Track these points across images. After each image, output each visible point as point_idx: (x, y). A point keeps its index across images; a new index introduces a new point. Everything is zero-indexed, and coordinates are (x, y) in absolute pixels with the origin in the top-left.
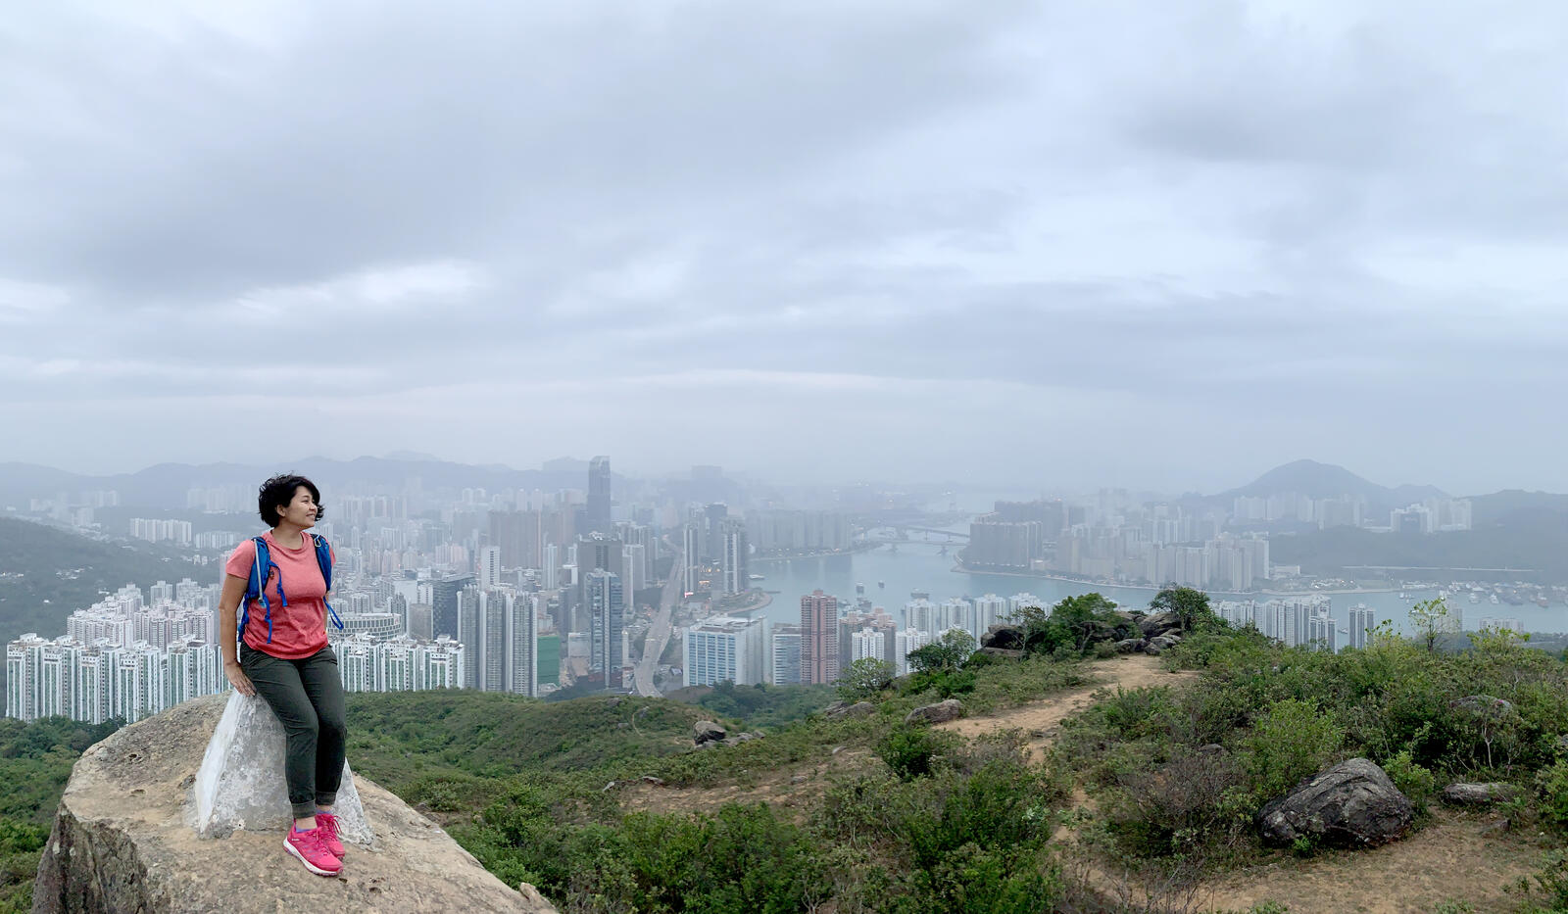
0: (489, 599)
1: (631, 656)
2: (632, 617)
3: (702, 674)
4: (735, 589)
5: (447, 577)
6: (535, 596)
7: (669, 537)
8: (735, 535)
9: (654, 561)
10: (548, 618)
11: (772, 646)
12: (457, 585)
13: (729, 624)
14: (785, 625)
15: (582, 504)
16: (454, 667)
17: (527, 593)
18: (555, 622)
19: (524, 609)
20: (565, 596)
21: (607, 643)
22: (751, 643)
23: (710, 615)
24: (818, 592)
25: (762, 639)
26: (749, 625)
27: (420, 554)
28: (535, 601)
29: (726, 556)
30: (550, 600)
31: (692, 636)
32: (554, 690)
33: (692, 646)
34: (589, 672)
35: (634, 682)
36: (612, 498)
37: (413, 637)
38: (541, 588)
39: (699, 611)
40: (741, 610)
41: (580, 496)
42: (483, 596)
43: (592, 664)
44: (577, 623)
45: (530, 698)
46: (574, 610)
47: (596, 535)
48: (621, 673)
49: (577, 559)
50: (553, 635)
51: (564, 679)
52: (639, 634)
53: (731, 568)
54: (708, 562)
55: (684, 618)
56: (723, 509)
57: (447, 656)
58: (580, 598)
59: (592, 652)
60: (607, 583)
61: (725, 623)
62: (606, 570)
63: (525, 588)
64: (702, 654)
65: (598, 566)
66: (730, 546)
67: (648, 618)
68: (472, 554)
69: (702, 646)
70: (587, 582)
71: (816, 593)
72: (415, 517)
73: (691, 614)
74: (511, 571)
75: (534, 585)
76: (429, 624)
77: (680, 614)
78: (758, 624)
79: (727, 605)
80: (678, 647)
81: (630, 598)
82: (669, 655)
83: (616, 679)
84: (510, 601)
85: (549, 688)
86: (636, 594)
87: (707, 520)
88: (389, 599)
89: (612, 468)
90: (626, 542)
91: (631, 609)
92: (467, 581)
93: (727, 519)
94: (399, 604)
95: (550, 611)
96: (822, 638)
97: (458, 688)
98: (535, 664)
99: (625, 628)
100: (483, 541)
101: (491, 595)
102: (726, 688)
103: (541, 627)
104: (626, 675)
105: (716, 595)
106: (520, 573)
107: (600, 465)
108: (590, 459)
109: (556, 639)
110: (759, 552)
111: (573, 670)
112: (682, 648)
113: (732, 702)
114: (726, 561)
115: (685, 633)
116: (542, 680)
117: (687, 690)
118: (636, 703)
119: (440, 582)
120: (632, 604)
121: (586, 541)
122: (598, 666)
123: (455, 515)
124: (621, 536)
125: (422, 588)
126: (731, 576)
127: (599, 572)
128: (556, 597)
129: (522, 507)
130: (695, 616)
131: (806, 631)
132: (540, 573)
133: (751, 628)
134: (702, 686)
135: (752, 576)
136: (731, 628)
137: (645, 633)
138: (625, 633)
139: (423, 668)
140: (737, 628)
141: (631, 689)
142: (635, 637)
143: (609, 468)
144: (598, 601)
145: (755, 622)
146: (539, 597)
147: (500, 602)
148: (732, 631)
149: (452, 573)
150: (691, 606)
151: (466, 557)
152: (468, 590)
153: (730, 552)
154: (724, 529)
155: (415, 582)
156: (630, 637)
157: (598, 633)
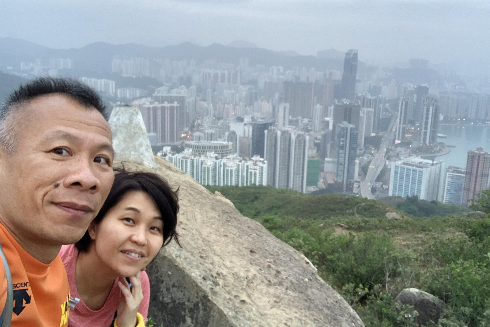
0: (282, 135)
1: (359, 175)
2: (362, 152)
3: (400, 190)
4: (427, 142)
5: (260, 121)
6: (308, 135)
7: (389, 105)
8: (431, 108)
9: (379, 119)
10: (314, 149)
11: (446, 180)
12: (265, 126)
13: (421, 163)
14: (455, 167)
15: (338, 81)
16: (261, 173)
17: (303, 133)
18: (318, 151)
19: (301, 141)
20: (324, 137)
21: (346, 166)
22: (433, 176)
23: (410, 156)
24: (480, 149)
25: (440, 174)
26: (432, 165)
27: (246, 107)
28: (307, 138)
29: (424, 120)
30: (316, 139)
31: (396, 167)
32: (315, 190)
33: (396, 173)
34: (334, 181)
35: (360, 190)
36: (357, 78)
37: (240, 156)
38: (311, 130)
39: (403, 152)
40: (428, 155)
41: (338, 75)
42: (279, 133)
43: (337, 177)
44: (331, 152)
45: (301, 193)
46: (329, 145)
47: (346, 101)
48: (353, 184)
49: (333, 116)
50: (316, 159)
51: (321, 184)
52: (365, 163)
53: (426, 128)
54: (412, 123)
55: (394, 156)
56: (426, 89)
57: (258, 168)
58: (333, 139)
59: (337, 171)
60: (349, 130)
61: (418, 162)
62: (349, 122)
63: (303, 130)
64: (401, 178)
65: (345, 120)
66: (428, 114)
67: (372, 154)
68: (274, 108)
69: (402, 174)
70: (338, 130)
71: (478, 149)
72: (244, 84)
73: (398, 154)
74: (295, 119)
75: (307, 128)
76: (249, 148)
77: (391, 153)
78: (438, 165)
79: (421, 151)
80: (388, 173)
81: (362, 141)
82: (382, 176)
83: (350, 187)
84: (293, 137)
85: (312, 189)
86: (366, 138)
87: (415, 96)
88: (227, 134)
89: (359, 58)
90: (363, 107)
91: (362, 147)
92: (271, 124)
93: (427, 96)
94: (232, 136)
95: (316, 145)
96: (478, 179)
97: (262, 185)
98: (305, 174)
99: (357, 158)
100: (280, 100)
101: (283, 133)
102: (414, 200)
103: (310, 153)
104: (356, 185)
105: (414, 145)
106: (300, 121)
107: (352, 56)
108: (346, 51)
109: (317, 161)
110: (446, 120)
111: (326, 179)
112: (390, 174)
113: (416, 209)
114: (424, 123)
115: (392, 165)
116: (309, 183)
117: (390, 198)
118: (359, 200)
119: (255, 124)
120: (363, 144)
121: (339, 104)
122: (340, 179)
123: (265, 82)
124: (360, 102)
125: (246, 128)
126: (425, 133)
127: (345, 124)
128: (319, 137)
129: (303, 79)
130: (400, 155)
131: (469, 173)
132: (311, 121)
133: (434, 167)
134: (399, 197)
135: (439, 135)
136: (421, 165)
137: (369, 163)
138: (357, 161)
139: (245, 174)
140: (424, 166)
141: (358, 194)
142: (363, 164)
143: (357, 58)
144: (343, 141)
145: (437, 164)
146: (310, 135)
147: (288, 137)
148: (422, 167)
149: (262, 118)
150: (399, 149)
151: (271, 110)
152: (271, 130)
153: (427, 118)
154: (425, 103)
155: (242, 124)
156: (360, 164)
157: (341, 160)
